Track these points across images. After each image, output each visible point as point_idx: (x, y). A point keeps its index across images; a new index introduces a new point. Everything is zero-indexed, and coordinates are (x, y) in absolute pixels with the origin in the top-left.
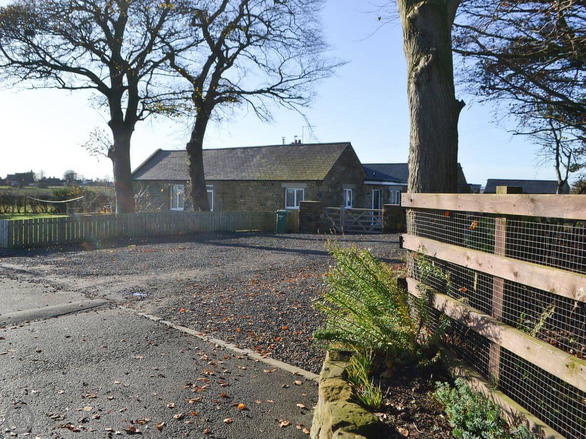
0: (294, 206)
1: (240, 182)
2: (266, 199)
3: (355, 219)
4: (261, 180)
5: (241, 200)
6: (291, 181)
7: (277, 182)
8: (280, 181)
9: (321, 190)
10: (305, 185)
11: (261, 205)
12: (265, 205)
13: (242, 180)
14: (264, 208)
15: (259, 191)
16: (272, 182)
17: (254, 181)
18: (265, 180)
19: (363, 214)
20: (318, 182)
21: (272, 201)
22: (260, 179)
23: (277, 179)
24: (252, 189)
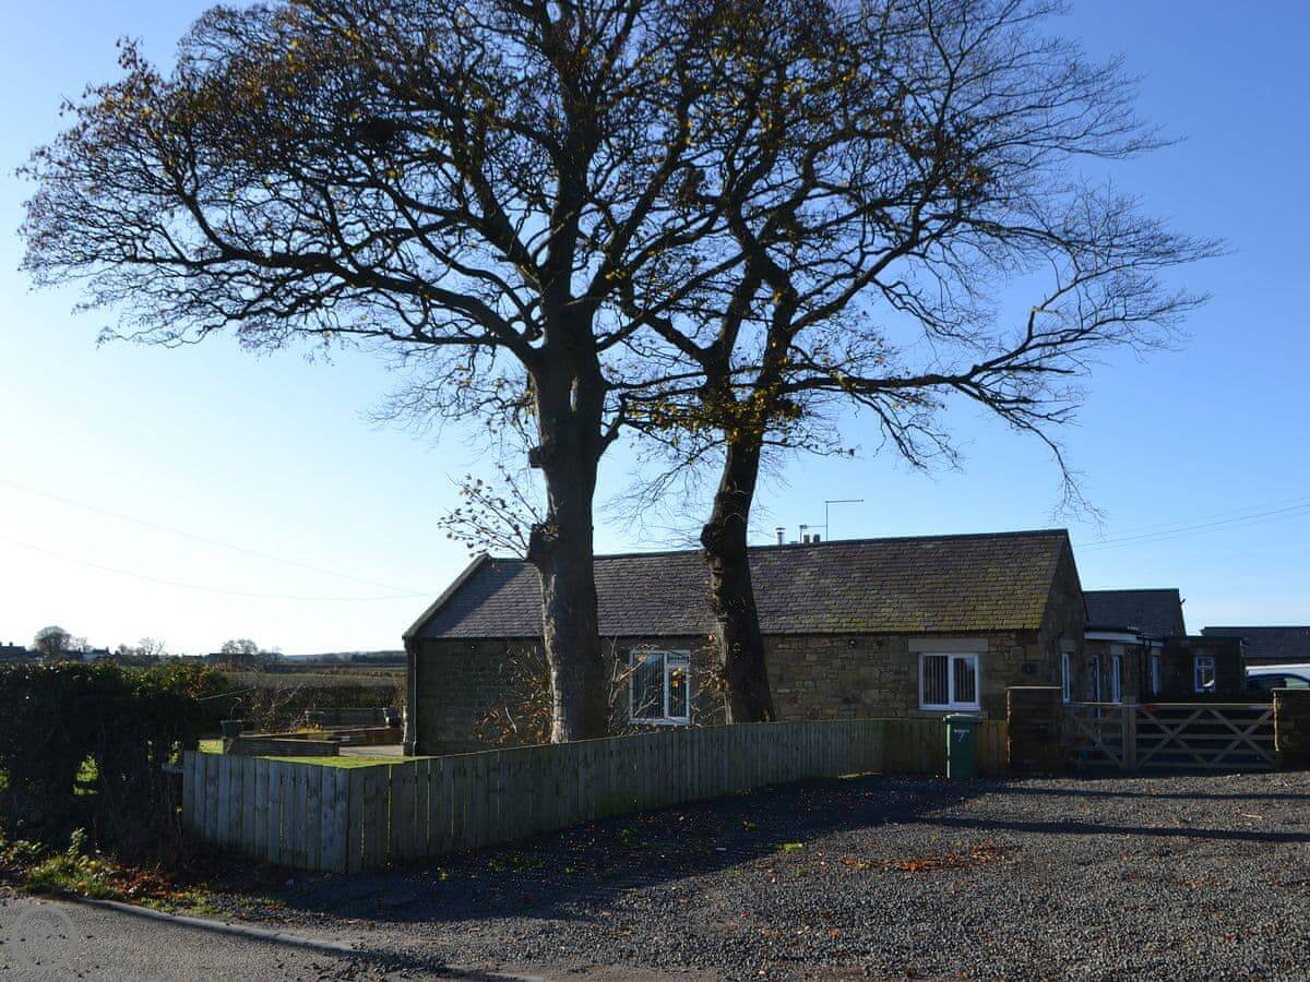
0: (947, 702)
1: (778, 640)
2: (863, 684)
3: (1170, 734)
4: (846, 634)
5: (780, 691)
6: (939, 634)
7: (896, 638)
8: (906, 633)
9: (1031, 657)
10: (982, 644)
11: (847, 701)
12: (856, 700)
13: (783, 636)
14: (856, 710)
15: (837, 663)
16: (881, 638)
17: (822, 635)
18: (859, 634)
19: (1194, 716)
20: (1024, 636)
21: (880, 689)
22: (837, 631)
23: (892, 629)
24: (814, 658)
